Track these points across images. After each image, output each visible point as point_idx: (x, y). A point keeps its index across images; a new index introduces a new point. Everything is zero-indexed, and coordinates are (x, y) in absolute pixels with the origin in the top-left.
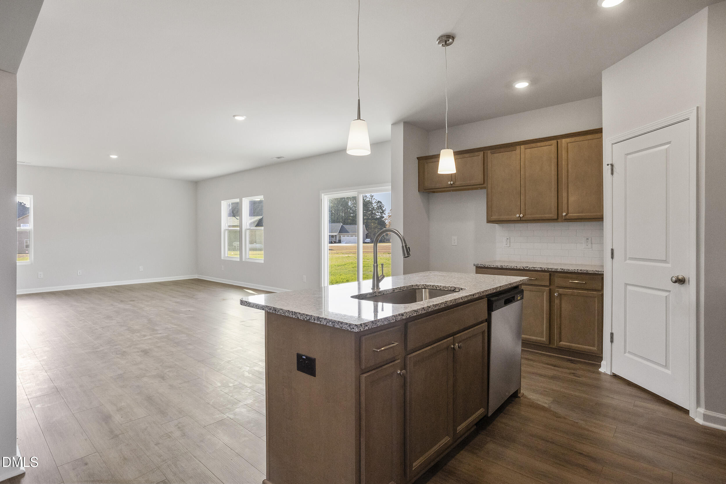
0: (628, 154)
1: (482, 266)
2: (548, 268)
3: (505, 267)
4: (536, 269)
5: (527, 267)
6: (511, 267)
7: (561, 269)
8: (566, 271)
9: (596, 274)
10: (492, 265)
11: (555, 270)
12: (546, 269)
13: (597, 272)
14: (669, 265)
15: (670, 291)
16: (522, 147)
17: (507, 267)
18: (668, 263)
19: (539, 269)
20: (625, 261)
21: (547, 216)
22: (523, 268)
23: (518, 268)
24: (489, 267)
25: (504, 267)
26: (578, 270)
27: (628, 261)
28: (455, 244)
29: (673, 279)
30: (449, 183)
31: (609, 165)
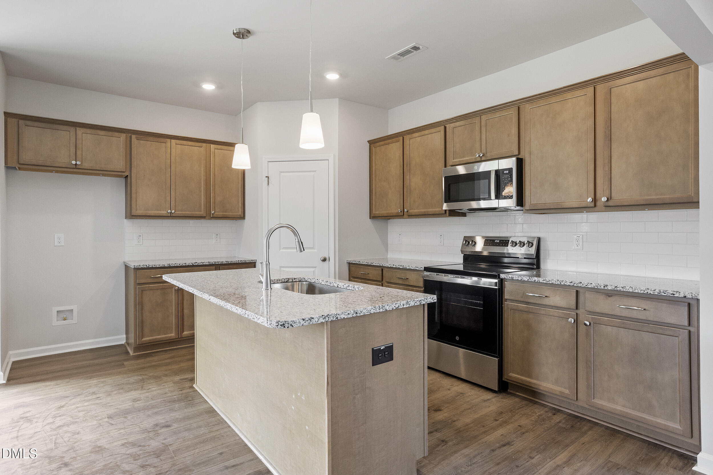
0: (281, 172)
1: (145, 267)
2: (215, 262)
3: (173, 266)
4: (204, 264)
5: (196, 263)
6: (179, 265)
7: (225, 261)
8: (230, 263)
9: (251, 263)
10: (158, 264)
11: (221, 263)
12: (214, 263)
13: (252, 261)
14: (316, 251)
15: (315, 267)
16: (173, 141)
17: (175, 265)
18: (315, 249)
19: (207, 264)
20: (280, 250)
21: (197, 213)
22: (192, 264)
23: (187, 265)
24: (154, 267)
25: (171, 266)
26: (239, 261)
27: (282, 250)
28: (59, 245)
29: (322, 259)
30: (74, 162)
31: (266, 177)
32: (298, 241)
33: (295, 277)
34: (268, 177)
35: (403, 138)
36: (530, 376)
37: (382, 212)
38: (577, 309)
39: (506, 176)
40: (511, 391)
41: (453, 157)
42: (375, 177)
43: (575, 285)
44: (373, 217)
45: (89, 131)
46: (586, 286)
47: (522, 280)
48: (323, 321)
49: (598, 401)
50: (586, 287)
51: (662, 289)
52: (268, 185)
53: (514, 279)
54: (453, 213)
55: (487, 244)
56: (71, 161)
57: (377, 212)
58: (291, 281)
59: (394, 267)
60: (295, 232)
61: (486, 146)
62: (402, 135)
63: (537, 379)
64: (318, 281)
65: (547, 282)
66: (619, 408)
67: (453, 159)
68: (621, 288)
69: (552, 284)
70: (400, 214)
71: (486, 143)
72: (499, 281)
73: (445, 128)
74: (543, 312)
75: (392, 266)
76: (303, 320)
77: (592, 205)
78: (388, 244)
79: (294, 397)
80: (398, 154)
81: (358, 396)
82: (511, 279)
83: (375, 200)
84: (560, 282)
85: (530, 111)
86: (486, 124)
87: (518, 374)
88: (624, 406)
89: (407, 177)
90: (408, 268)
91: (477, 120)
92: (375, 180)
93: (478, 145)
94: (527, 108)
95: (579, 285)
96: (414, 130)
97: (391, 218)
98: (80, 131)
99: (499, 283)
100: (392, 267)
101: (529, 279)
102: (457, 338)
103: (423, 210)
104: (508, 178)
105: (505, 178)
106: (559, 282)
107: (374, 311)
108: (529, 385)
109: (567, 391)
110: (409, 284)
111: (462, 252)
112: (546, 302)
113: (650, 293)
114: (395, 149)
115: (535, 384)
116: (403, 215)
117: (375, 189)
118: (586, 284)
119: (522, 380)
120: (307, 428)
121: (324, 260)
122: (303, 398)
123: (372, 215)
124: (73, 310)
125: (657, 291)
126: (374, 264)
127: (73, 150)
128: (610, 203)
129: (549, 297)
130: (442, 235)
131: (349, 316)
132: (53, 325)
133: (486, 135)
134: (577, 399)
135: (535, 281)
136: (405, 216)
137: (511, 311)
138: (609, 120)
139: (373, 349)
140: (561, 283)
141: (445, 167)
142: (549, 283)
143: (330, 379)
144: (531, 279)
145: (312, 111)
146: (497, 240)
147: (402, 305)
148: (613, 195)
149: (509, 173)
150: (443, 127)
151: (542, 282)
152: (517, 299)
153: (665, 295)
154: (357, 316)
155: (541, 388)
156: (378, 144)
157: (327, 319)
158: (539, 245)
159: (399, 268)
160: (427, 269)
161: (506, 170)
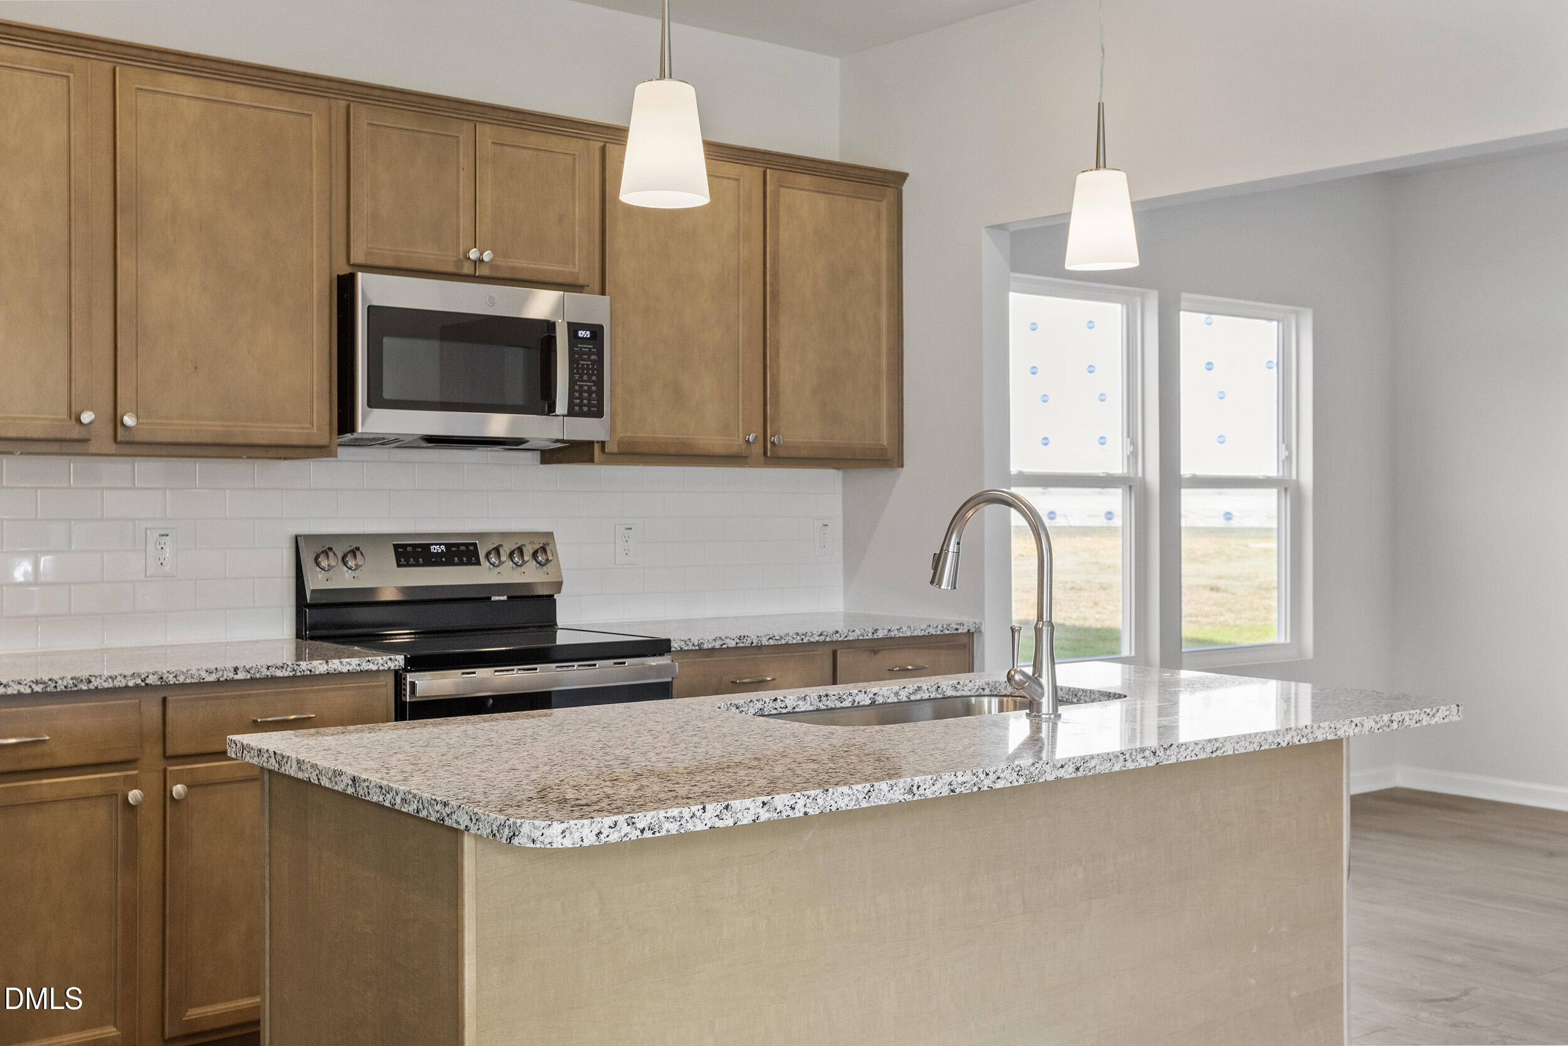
39: (585, 347)
41: (369, 235)
43: (828, 639)
46: (846, 637)
47: (724, 646)
50: (846, 639)
55: (407, 560)
59: (241, 676)
67: (370, 243)
68: (896, 632)
69: (787, 644)
82: (697, 648)
84: (802, 637)
86: (494, 157)
91: (460, 128)
95: (835, 638)
100: (233, 681)
101: (738, 641)
103: (216, 426)
104: (590, 353)
105: (581, 353)
106: (799, 638)
113: (931, 634)
118: (846, 634)
128: (780, 451)
129: (775, 679)
133: (493, 195)
135: (752, 643)
140: (802, 640)
142: (780, 643)
144: (745, 640)
146: (436, 544)
149: (594, 337)
151: (767, 643)
159: (274, 679)
161: (585, 327)
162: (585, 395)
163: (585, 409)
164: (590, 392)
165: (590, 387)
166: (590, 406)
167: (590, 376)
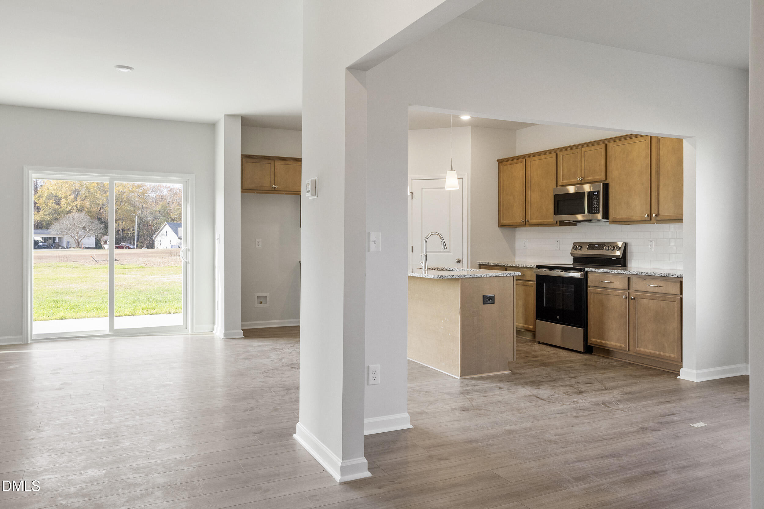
18: (451, 253)
28: (259, 247)
29: (457, 261)
30: (274, 186)
31: (411, 193)
32: (443, 243)
33: (439, 267)
34: (412, 193)
35: (525, 160)
36: (603, 340)
37: (509, 222)
38: (629, 289)
39: (596, 197)
40: (594, 354)
41: (562, 179)
42: (503, 190)
43: (627, 273)
44: (501, 225)
45: (282, 162)
46: (632, 273)
47: (598, 271)
48: (458, 277)
49: (639, 349)
51: (668, 273)
52: (412, 199)
53: (593, 271)
54: (562, 223)
55: (589, 248)
56: (271, 185)
57: (504, 222)
58: (437, 269)
59: (515, 266)
60: (441, 237)
61: (585, 172)
62: (525, 158)
63: (607, 340)
64: (455, 269)
65: (612, 272)
66: (649, 351)
67: (562, 180)
68: (649, 274)
69: (615, 273)
70: (523, 224)
71: (585, 170)
72: (584, 273)
73: (557, 154)
74: (610, 293)
75: (513, 265)
76: (449, 276)
77: (649, 219)
78: (516, 249)
79: (442, 321)
80: (522, 173)
81: (475, 318)
82: (591, 271)
83: (502, 211)
85: (613, 148)
86: (585, 155)
87: (596, 339)
88: (652, 350)
89: (528, 193)
90: (525, 266)
91: (578, 150)
92: (503, 194)
93: (579, 171)
94: (611, 145)
96: (534, 154)
97: (518, 226)
98: (277, 163)
99: (584, 274)
100: (513, 267)
101: (601, 270)
102: (558, 317)
103: (540, 221)
104: (596, 198)
105: (595, 198)
107: (484, 276)
108: (602, 345)
109: (623, 345)
110: (526, 279)
111: (572, 254)
112: (612, 286)
113: (663, 276)
114: (518, 168)
115: (606, 344)
116: (525, 224)
117: (503, 202)
119: (598, 342)
120: (450, 334)
121: (459, 262)
122: (448, 320)
123: (500, 224)
124: (266, 296)
125: (666, 274)
126: (499, 265)
127: (273, 177)
128: (658, 218)
129: (613, 282)
130: (559, 241)
131: (470, 277)
132: (255, 307)
133: (585, 164)
134: (629, 350)
135: (605, 271)
136: (527, 225)
137: (592, 294)
138: (658, 160)
139: (483, 296)
140: (619, 272)
141: (557, 187)
143: (461, 306)
144: (603, 270)
145: (452, 170)
146: (597, 245)
147: (499, 274)
148: (660, 213)
149: (598, 194)
150: (555, 154)
151: (609, 272)
152: (595, 285)
153: (669, 276)
154: (474, 277)
155: (609, 346)
156: (505, 163)
157: (460, 277)
158: (626, 248)
159: (518, 267)
160: (538, 267)
161: (596, 192)
162: (596, 208)
163: (596, 212)
164: (597, 207)
165: (597, 206)
166: (597, 211)
167: (597, 204)
